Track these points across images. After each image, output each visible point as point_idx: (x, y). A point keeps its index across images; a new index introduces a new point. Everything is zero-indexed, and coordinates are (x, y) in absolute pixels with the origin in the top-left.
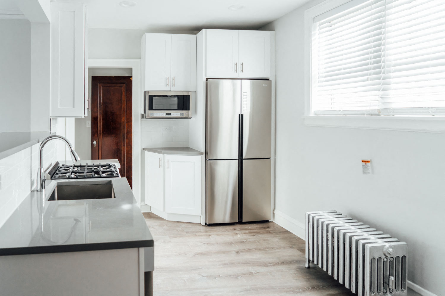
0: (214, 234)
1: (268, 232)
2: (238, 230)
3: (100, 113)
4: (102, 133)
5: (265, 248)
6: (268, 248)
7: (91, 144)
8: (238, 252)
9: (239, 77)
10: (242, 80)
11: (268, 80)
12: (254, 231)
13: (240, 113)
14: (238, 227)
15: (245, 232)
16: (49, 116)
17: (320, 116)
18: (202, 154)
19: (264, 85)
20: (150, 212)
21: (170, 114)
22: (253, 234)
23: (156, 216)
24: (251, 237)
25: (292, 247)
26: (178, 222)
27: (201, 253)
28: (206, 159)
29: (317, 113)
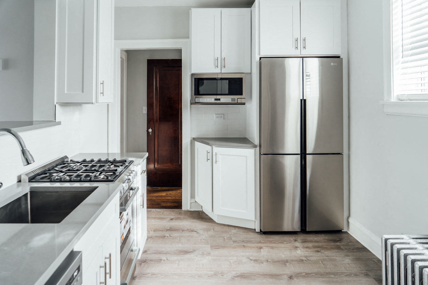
0: (267, 246)
1: (338, 248)
2: (300, 241)
3: (156, 99)
4: (158, 120)
5: (329, 273)
6: (333, 274)
7: (147, 132)
8: (291, 277)
9: (301, 55)
10: (304, 58)
11: (339, 57)
12: (320, 244)
13: (302, 98)
14: (301, 237)
15: (308, 246)
16: (54, 102)
17: (406, 101)
18: (255, 146)
19: (332, 64)
20: (201, 210)
21: (219, 100)
22: (316, 249)
23: (206, 217)
24: (315, 254)
25: (367, 275)
26: (229, 226)
27: (243, 275)
28: (260, 154)
29: (401, 98)
